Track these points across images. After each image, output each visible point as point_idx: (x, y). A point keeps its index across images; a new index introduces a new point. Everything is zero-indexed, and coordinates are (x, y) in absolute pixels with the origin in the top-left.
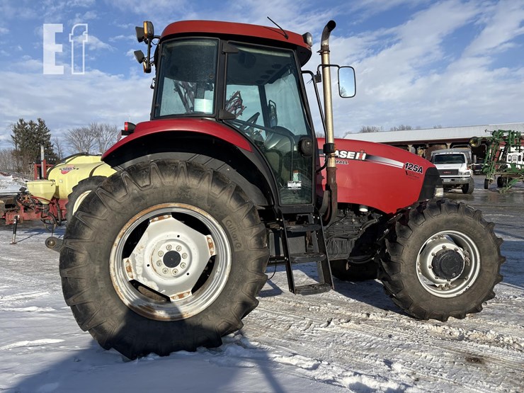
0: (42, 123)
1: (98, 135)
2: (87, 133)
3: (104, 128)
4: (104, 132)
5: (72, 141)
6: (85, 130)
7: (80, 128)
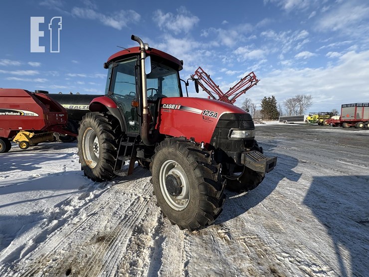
0: (273, 97)
1: (300, 101)
2: (294, 100)
3: (304, 97)
4: (303, 99)
5: (287, 105)
6: (293, 99)
7: (291, 98)
